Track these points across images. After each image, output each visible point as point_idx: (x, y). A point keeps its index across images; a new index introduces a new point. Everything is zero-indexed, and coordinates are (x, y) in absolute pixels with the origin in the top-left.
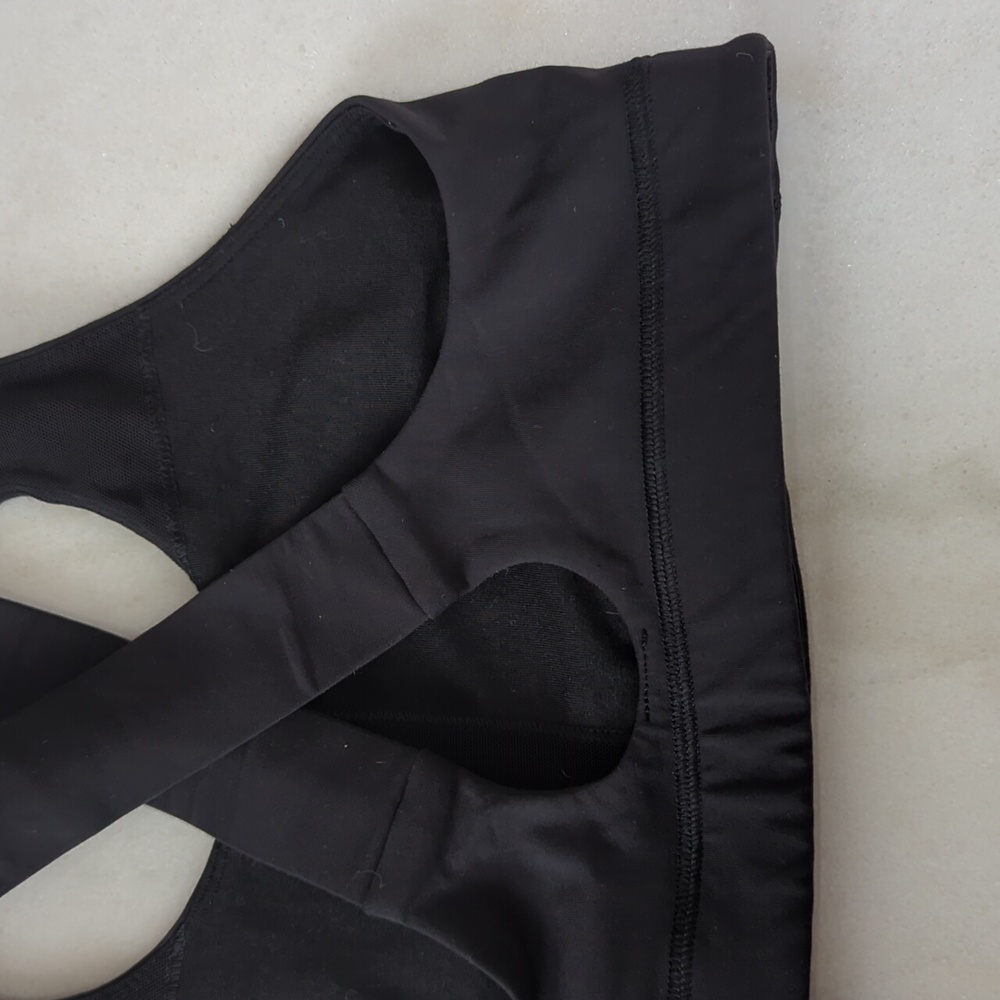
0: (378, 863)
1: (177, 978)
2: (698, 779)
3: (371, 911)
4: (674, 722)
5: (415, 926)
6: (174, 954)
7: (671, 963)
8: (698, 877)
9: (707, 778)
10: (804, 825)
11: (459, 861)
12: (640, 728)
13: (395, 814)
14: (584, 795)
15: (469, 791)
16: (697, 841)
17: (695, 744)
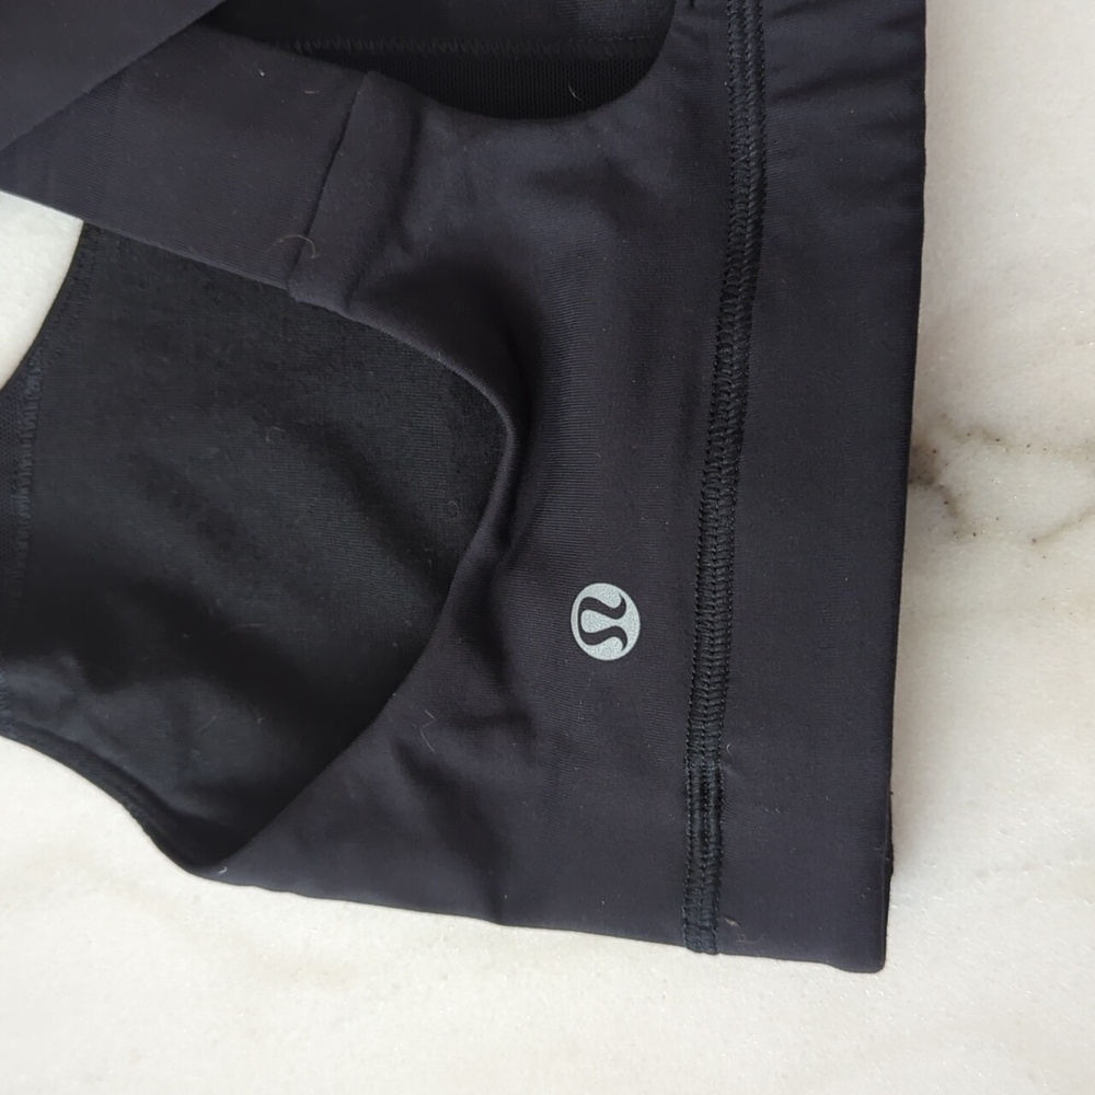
0: (309, 227)
1: (33, 425)
2: (760, 86)
3: (300, 294)
4: (729, 8)
5: (361, 316)
6: (27, 392)
7: (719, 338)
8: (758, 225)
9: (774, 83)
10: (912, 124)
11: (422, 227)
12: (680, 17)
13: (332, 159)
14: (601, 120)
15: (439, 126)
16: (758, 176)
17: (758, 39)
